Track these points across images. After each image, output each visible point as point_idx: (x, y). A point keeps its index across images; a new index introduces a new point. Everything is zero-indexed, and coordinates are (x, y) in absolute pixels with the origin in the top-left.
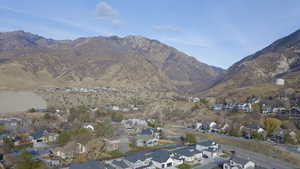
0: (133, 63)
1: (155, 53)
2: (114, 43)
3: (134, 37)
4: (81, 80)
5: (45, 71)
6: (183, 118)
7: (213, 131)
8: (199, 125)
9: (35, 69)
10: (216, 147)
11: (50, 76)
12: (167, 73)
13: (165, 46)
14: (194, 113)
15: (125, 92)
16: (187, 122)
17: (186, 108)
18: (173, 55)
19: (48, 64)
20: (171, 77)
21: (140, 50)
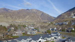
0: (32, 15)
1: (38, 13)
2: (28, 11)
3: (33, 9)
4: (19, 19)
5: (9, 17)
6: (46, 28)
7: (56, 30)
8: (51, 29)
9: (7, 17)
10: (59, 34)
11: (11, 18)
12: (41, 18)
13: (41, 11)
14: (49, 26)
15: (30, 22)
16: (47, 29)
17: (46, 25)
18: (43, 14)
19: (10, 15)
20: (42, 19)
21: (35, 12)
